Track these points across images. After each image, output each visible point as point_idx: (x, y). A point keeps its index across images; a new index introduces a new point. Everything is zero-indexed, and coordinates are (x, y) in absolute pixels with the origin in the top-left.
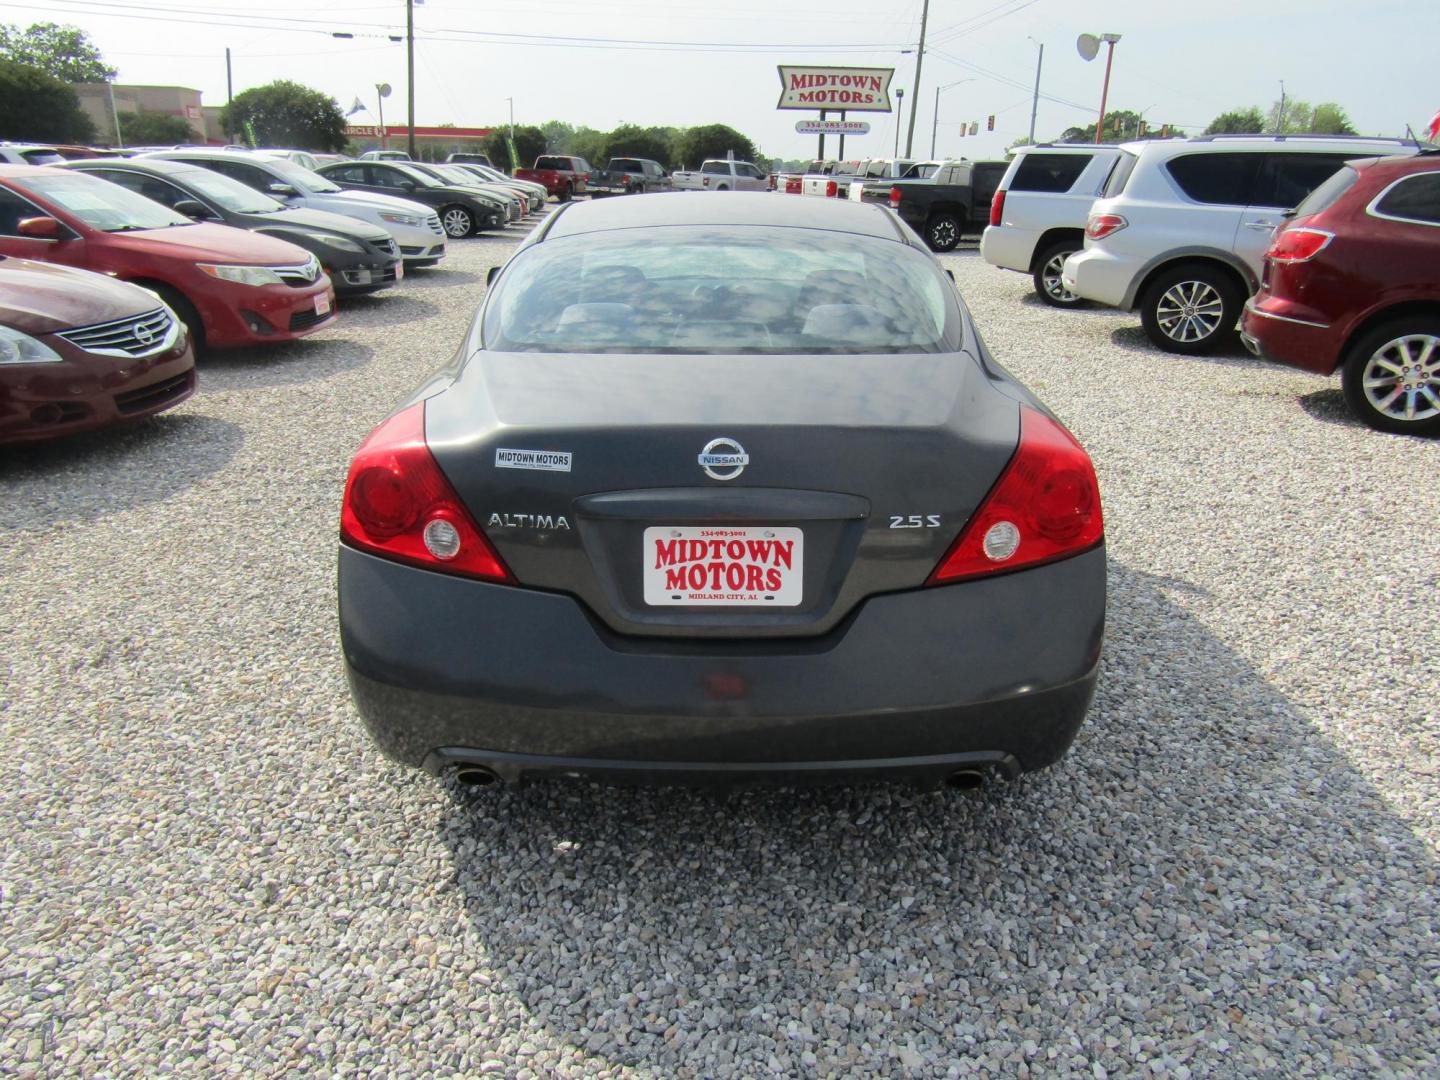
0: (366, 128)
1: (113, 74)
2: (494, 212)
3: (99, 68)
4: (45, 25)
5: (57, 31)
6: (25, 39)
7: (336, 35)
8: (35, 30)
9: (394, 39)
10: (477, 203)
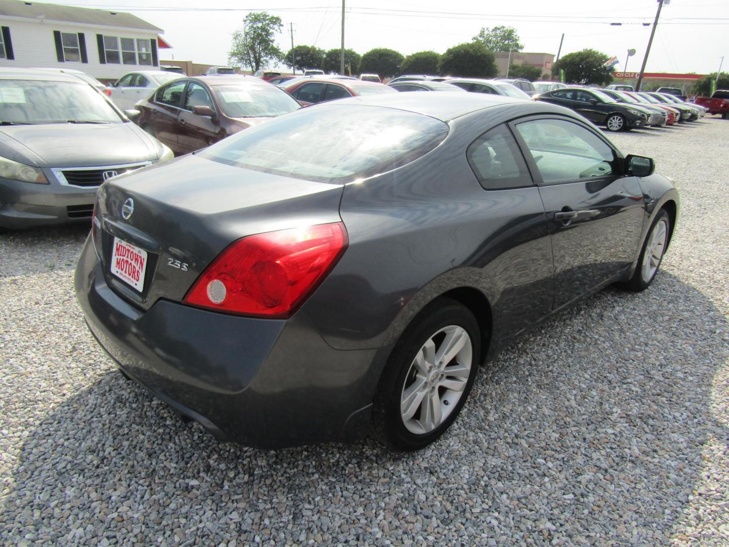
0: (631, 73)
1: (522, 48)
2: (640, 118)
3: (517, 45)
4: (500, 27)
5: (505, 29)
6: (491, 33)
7: (613, 24)
8: (496, 29)
9: (645, 25)
10: (631, 113)
